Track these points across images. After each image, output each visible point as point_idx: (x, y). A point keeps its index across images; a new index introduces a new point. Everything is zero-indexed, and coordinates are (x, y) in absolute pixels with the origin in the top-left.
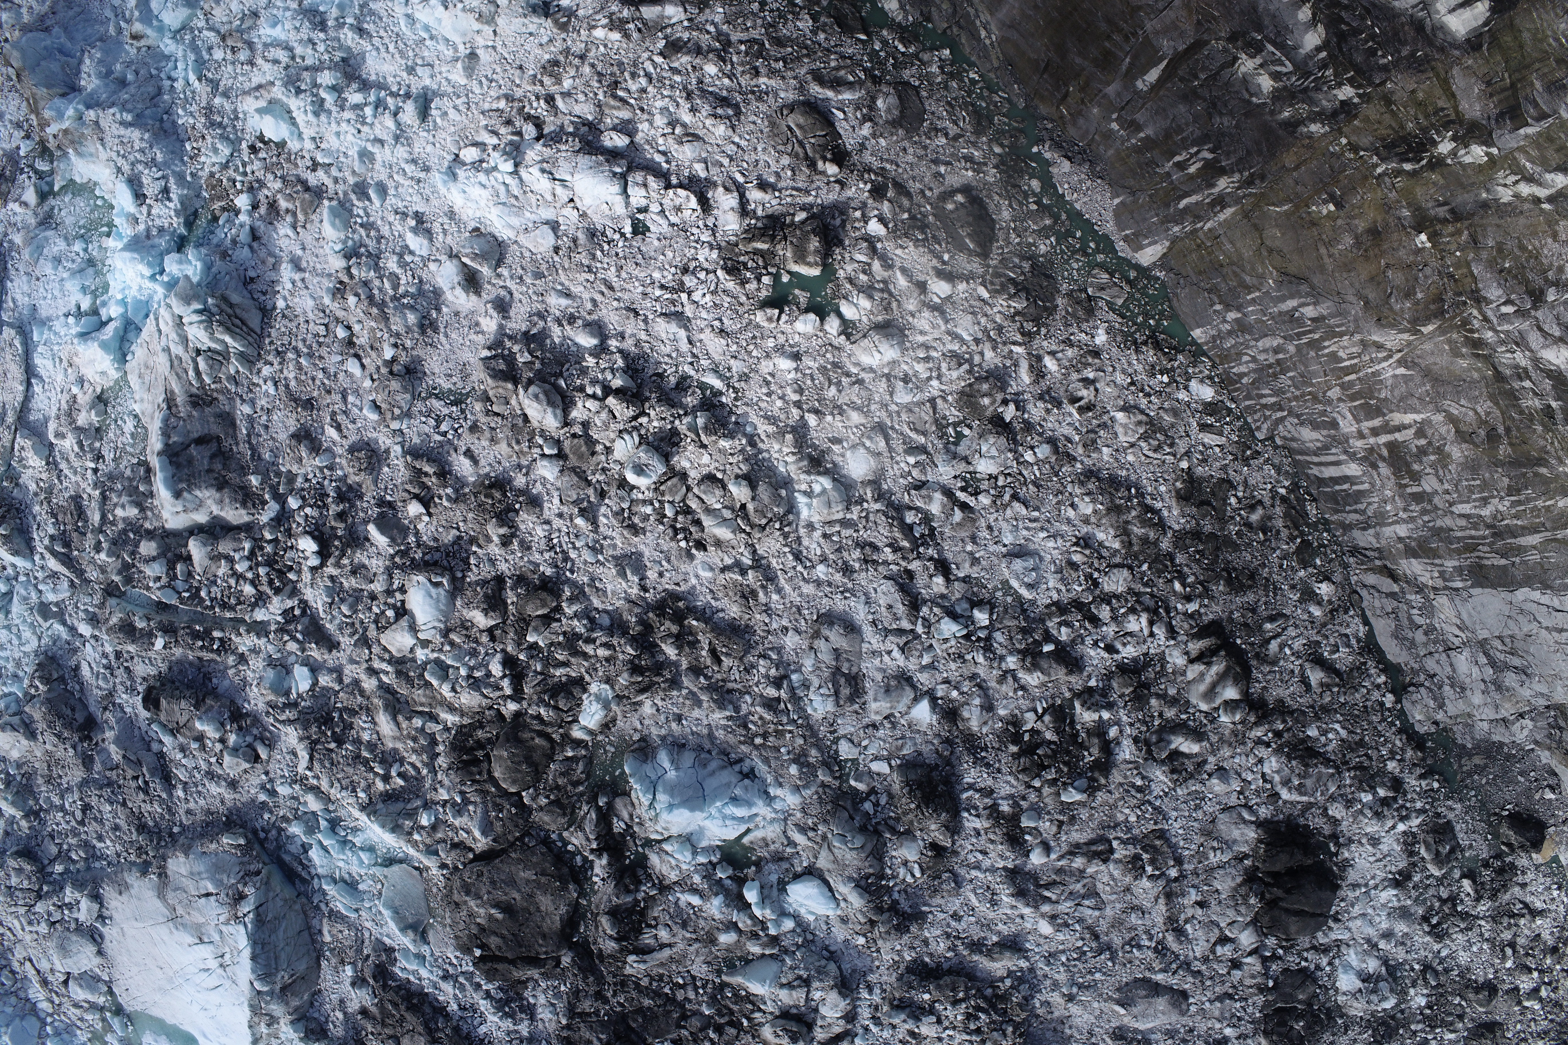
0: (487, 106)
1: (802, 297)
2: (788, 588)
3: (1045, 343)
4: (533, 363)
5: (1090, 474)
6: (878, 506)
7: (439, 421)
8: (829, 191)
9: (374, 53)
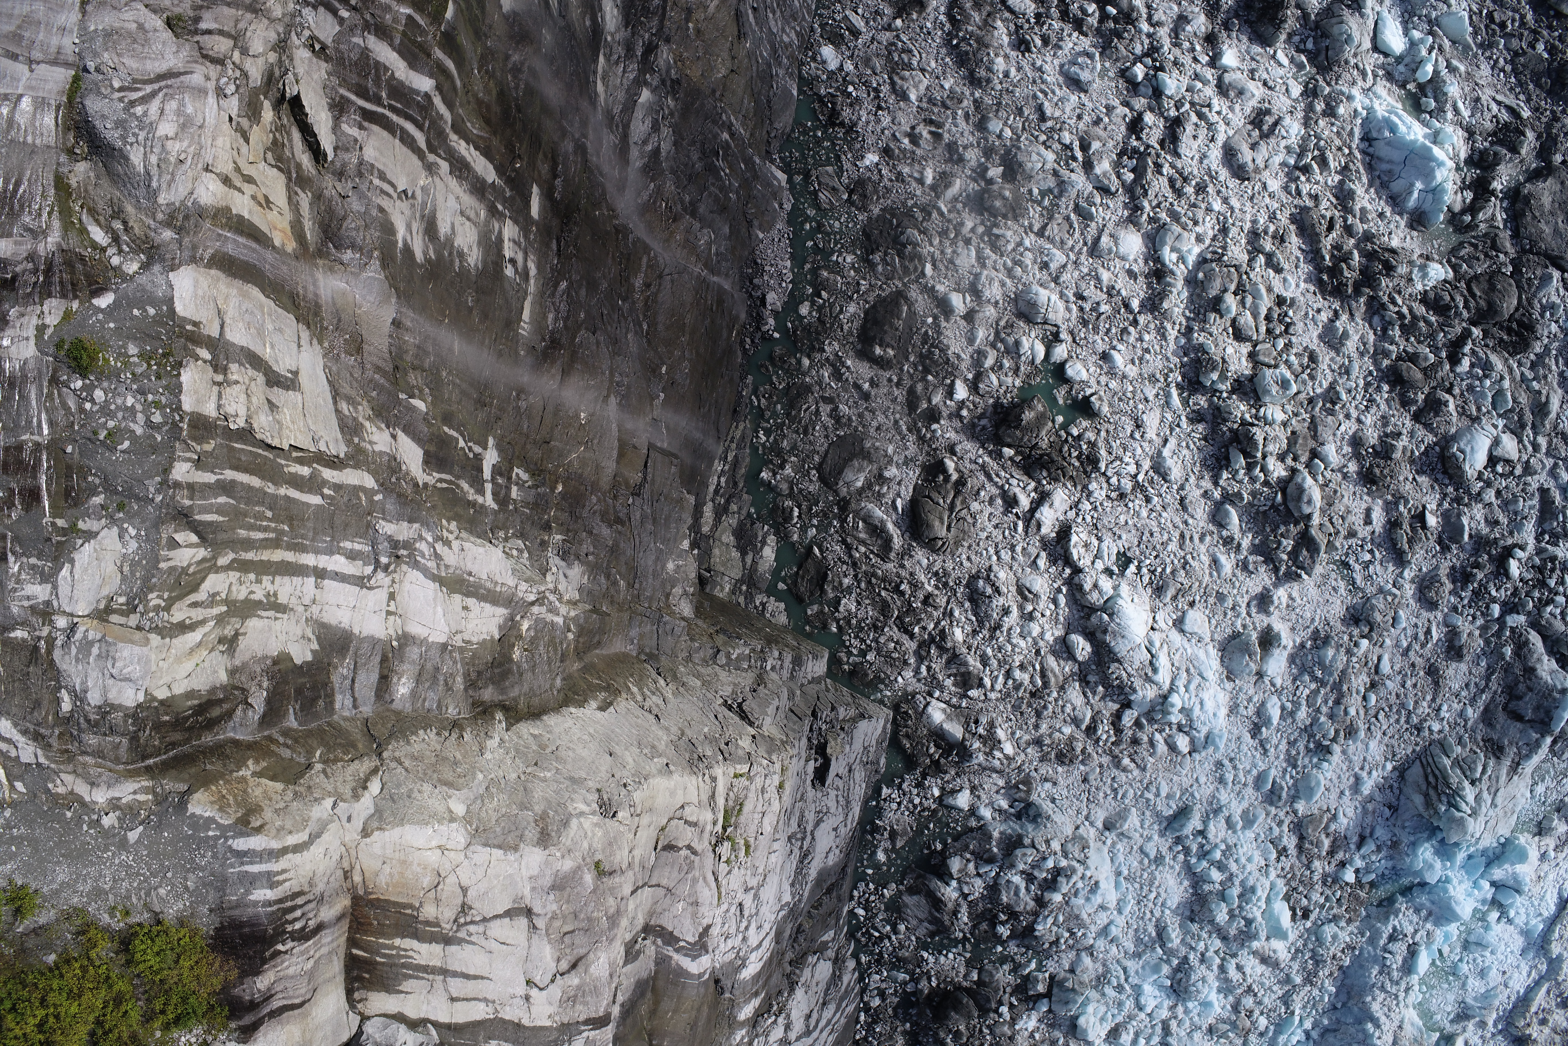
0: (1136, 772)
1: (1060, 395)
2: (1248, 217)
3: (918, 193)
4: (1282, 535)
5: (974, 81)
6: (1146, 204)
7: (1366, 565)
8: (967, 452)
9: (1169, 903)
